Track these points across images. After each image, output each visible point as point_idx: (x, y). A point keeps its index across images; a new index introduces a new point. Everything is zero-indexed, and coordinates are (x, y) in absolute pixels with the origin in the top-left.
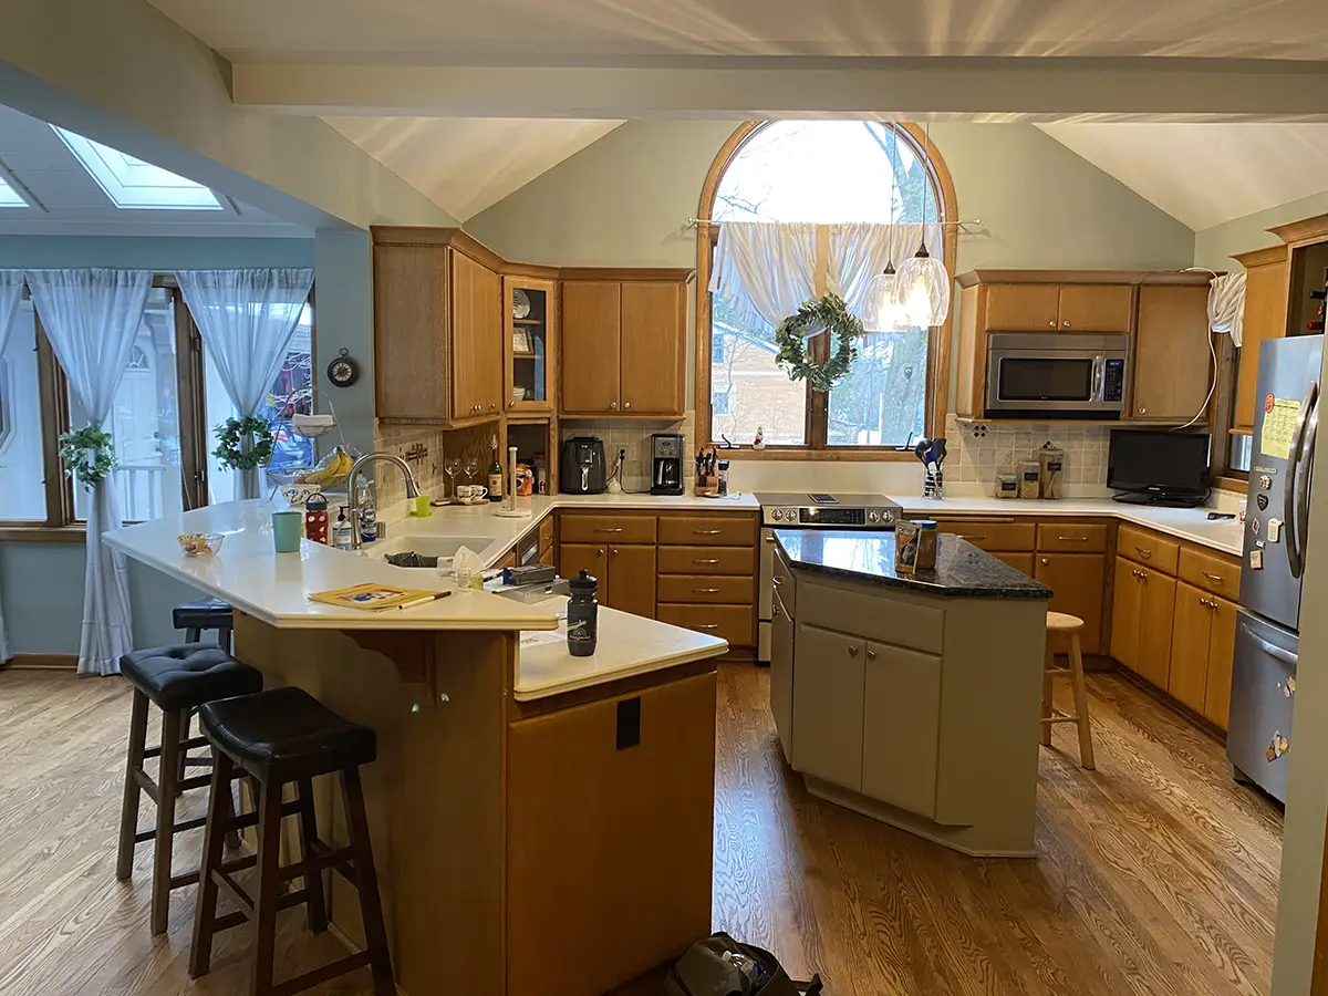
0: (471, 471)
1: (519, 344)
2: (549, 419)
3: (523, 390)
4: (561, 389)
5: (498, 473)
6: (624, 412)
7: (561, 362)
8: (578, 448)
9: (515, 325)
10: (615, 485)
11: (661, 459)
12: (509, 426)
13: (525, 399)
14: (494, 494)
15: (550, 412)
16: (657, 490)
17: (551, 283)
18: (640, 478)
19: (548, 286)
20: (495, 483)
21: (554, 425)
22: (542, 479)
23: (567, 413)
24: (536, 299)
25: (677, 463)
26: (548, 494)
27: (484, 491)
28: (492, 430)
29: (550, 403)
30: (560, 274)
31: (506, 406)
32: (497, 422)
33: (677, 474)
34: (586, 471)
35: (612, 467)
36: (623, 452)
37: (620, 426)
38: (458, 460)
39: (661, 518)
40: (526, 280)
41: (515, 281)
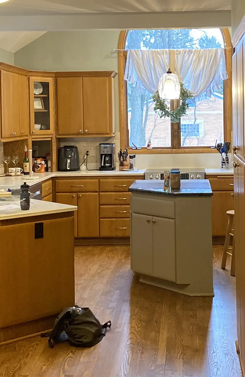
0: (16, 162)
1: (38, 105)
2: (52, 138)
3: (40, 126)
4: (57, 124)
5: (27, 162)
6: (85, 134)
7: (57, 113)
8: (66, 151)
9: (35, 97)
10: (83, 167)
11: (103, 154)
12: (33, 141)
13: (41, 129)
14: (25, 171)
15: (52, 135)
16: (102, 168)
17: (51, 79)
18: (95, 164)
19: (50, 80)
20: (26, 166)
21: (54, 141)
22: (49, 165)
23: (59, 135)
24: (45, 86)
25: (111, 156)
26: (52, 172)
27: (21, 170)
28: (25, 144)
29: (52, 130)
30: (55, 75)
31: (31, 132)
32: (27, 140)
33: (111, 161)
34: (69, 161)
35: (83, 159)
36: (88, 152)
37: (85, 140)
38: (9, 157)
39: (100, 180)
40: (39, 78)
41: (35, 79)
